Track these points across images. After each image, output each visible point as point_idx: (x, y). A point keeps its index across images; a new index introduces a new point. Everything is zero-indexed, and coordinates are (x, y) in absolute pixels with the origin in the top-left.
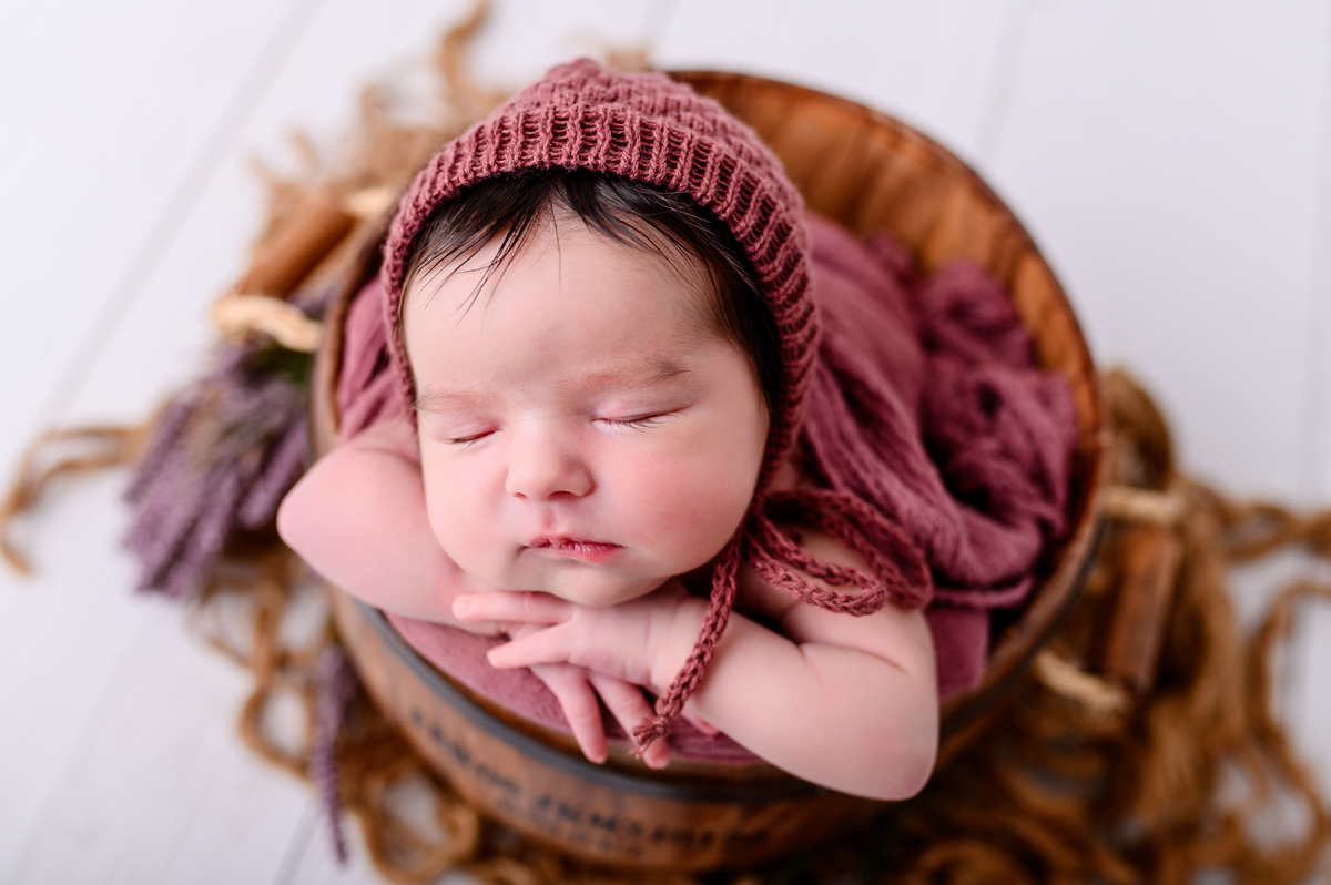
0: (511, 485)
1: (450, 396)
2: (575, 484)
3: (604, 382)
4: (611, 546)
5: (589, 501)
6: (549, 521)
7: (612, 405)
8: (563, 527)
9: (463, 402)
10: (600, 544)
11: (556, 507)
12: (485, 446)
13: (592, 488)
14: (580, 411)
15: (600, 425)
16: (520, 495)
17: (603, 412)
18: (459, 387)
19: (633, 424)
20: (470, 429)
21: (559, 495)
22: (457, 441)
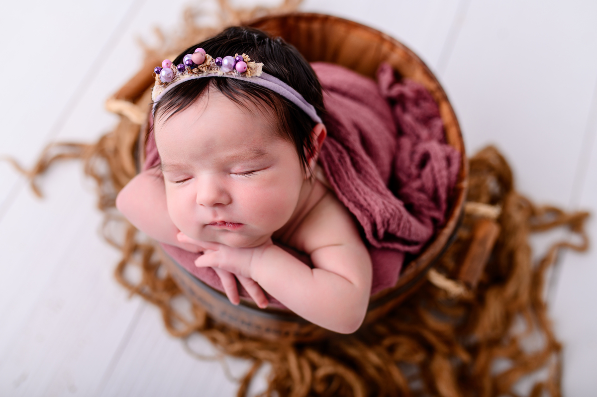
0: (198, 200)
1: (172, 165)
2: (223, 200)
3: (235, 159)
4: (240, 224)
5: (230, 206)
6: (215, 215)
7: (237, 168)
8: (220, 218)
9: (178, 168)
10: (236, 224)
11: (217, 209)
12: (188, 184)
13: (231, 201)
14: (225, 170)
15: (233, 175)
16: (202, 205)
17: (233, 171)
18: (176, 161)
19: (246, 175)
20: (182, 178)
21: (217, 205)
22: (177, 182)
